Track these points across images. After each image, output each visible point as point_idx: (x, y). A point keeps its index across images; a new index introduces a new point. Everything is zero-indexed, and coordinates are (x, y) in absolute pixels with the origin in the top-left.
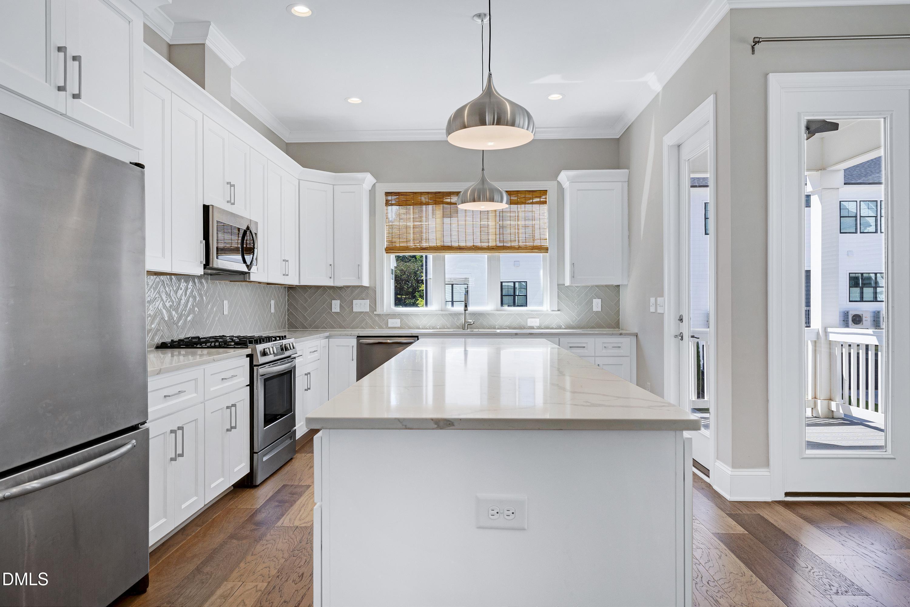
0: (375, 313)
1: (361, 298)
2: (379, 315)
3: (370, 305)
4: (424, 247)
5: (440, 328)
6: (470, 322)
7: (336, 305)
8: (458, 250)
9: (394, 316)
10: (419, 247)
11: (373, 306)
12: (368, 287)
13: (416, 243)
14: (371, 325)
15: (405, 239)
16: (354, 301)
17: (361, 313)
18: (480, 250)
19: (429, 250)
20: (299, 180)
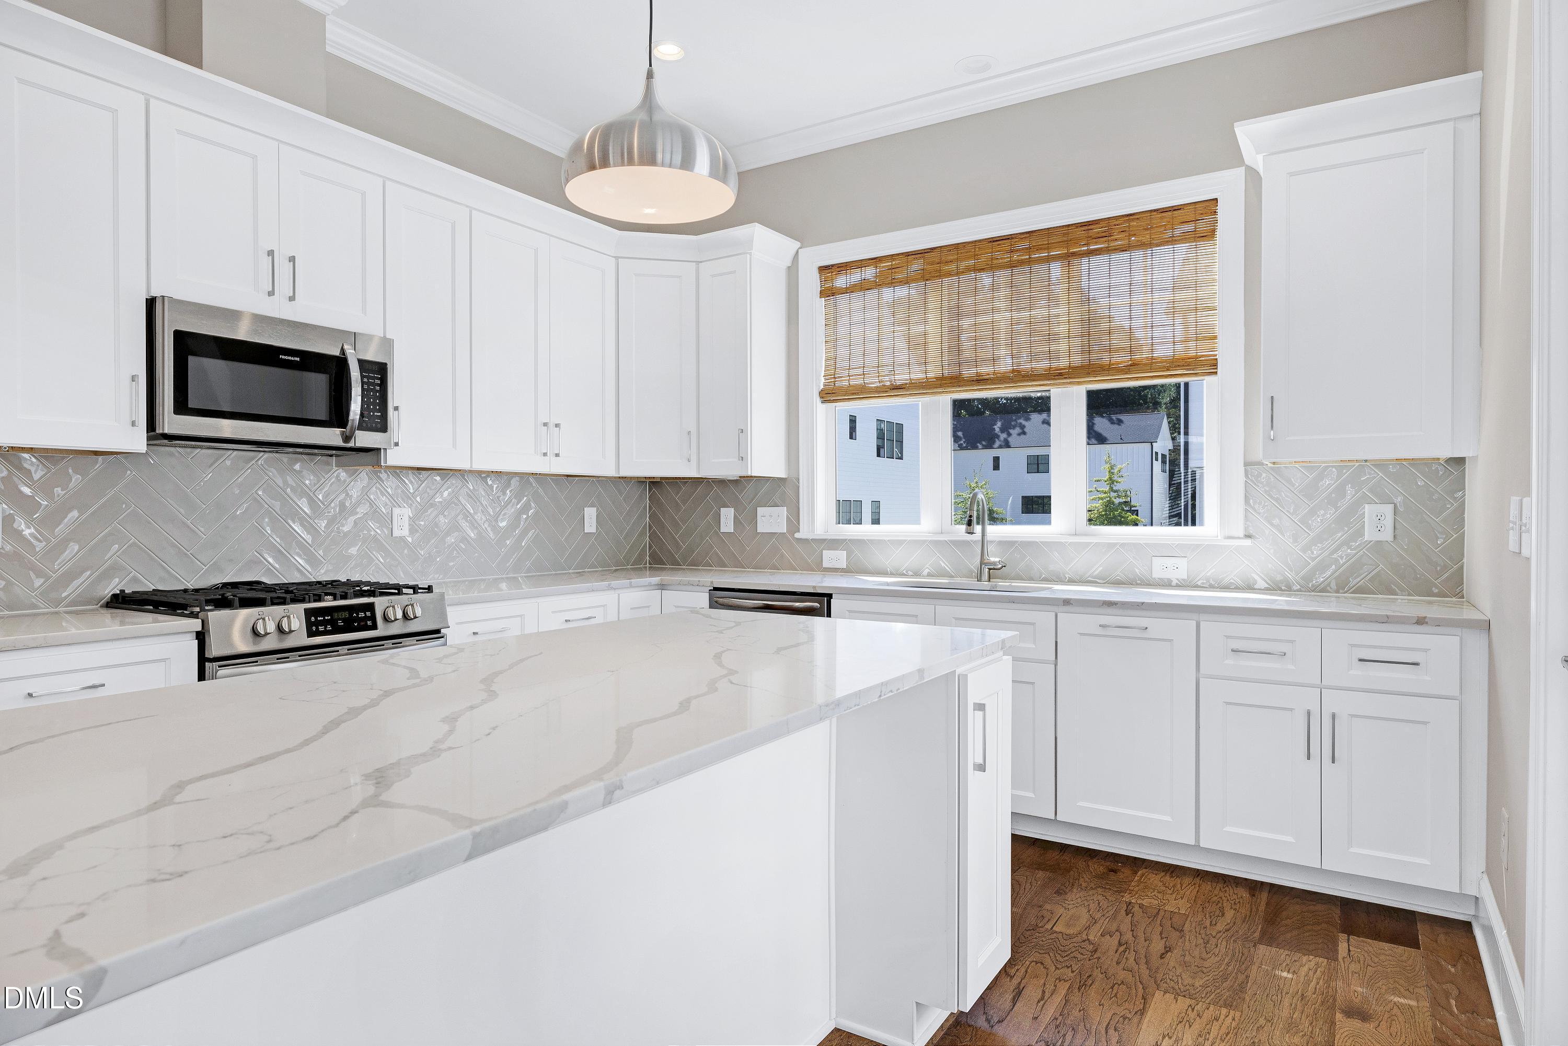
0: (797, 535)
1: (772, 504)
2: (806, 541)
3: (788, 517)
4: (898, 383)
5: (930, 575)
6: (994, 563)
7: (727, 519)
8: (972, 385)
9: (834, 544)
10: (888, 384)
11: (794, 522)
12: (786, 479)
13: (882, 376)
14: (789, 560)
15: (860, 368)
16: (758, 508)
17: (773, 534)
18: (1027, 381)
19: (908, 389)
20: (617, 258)
